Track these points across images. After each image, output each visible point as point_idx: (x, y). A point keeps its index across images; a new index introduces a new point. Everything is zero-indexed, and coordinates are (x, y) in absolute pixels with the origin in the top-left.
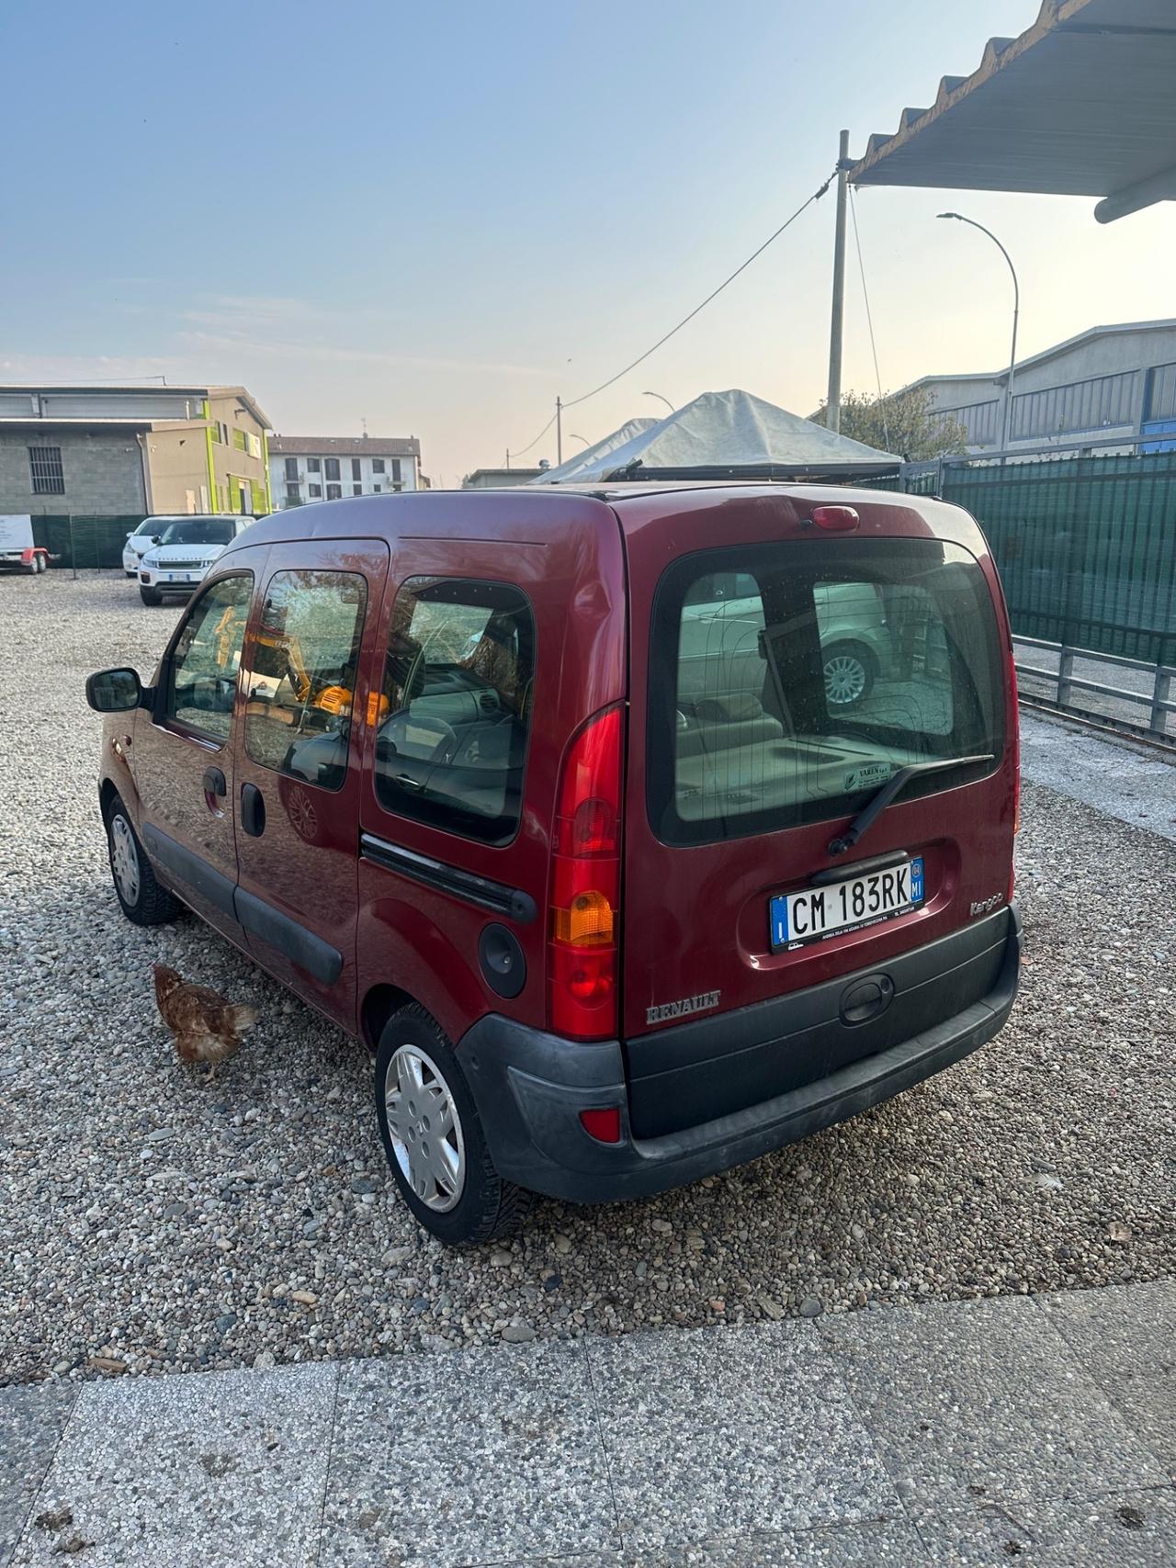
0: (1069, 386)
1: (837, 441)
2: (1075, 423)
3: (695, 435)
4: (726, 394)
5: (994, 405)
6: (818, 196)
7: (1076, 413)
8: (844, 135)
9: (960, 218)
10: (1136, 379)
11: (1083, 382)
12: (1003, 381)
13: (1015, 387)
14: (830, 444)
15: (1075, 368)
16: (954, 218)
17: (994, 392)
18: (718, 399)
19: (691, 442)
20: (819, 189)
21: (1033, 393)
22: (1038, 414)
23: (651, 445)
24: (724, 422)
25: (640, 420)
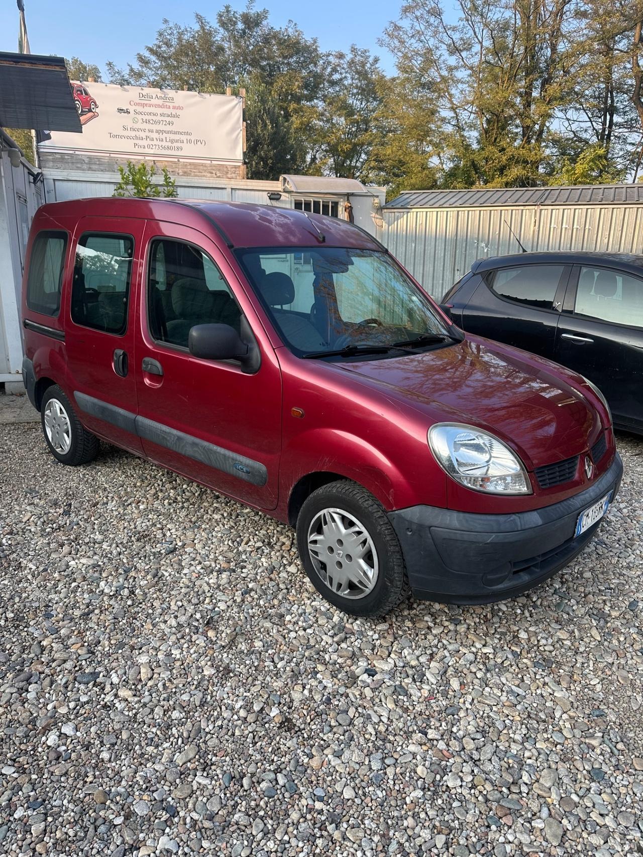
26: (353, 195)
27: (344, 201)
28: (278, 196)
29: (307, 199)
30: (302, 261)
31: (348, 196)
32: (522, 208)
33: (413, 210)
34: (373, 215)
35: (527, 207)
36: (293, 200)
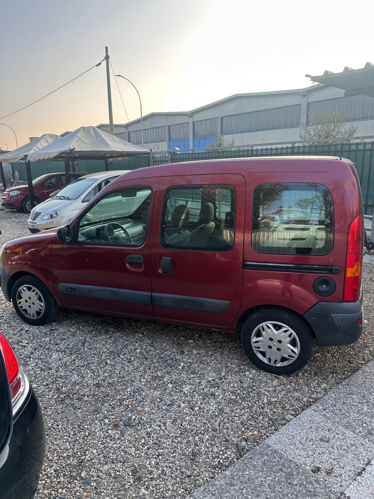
0: (146, 129)
1: (128, 144)
2: (150, 141)
3: (84, 140)
4: (89, 127)
5: (124, 134)
6: (97, 66)
7: (149, 137)
8: (107, 48)
9: (122, 77)
10: (165, 128)
11: (150, 129)
12: (126, 127)
13: (130, 129)
14: (126, 145)
15: (147, 124)
16: (120, 77)
17: (123, 130)
18: (87, 129)
19: (83, 142)
20: (97, 64)
21: (136, 131)
22: (138, 137)
23: (72, 143)
24: (92, 137)
25: (47, 134)
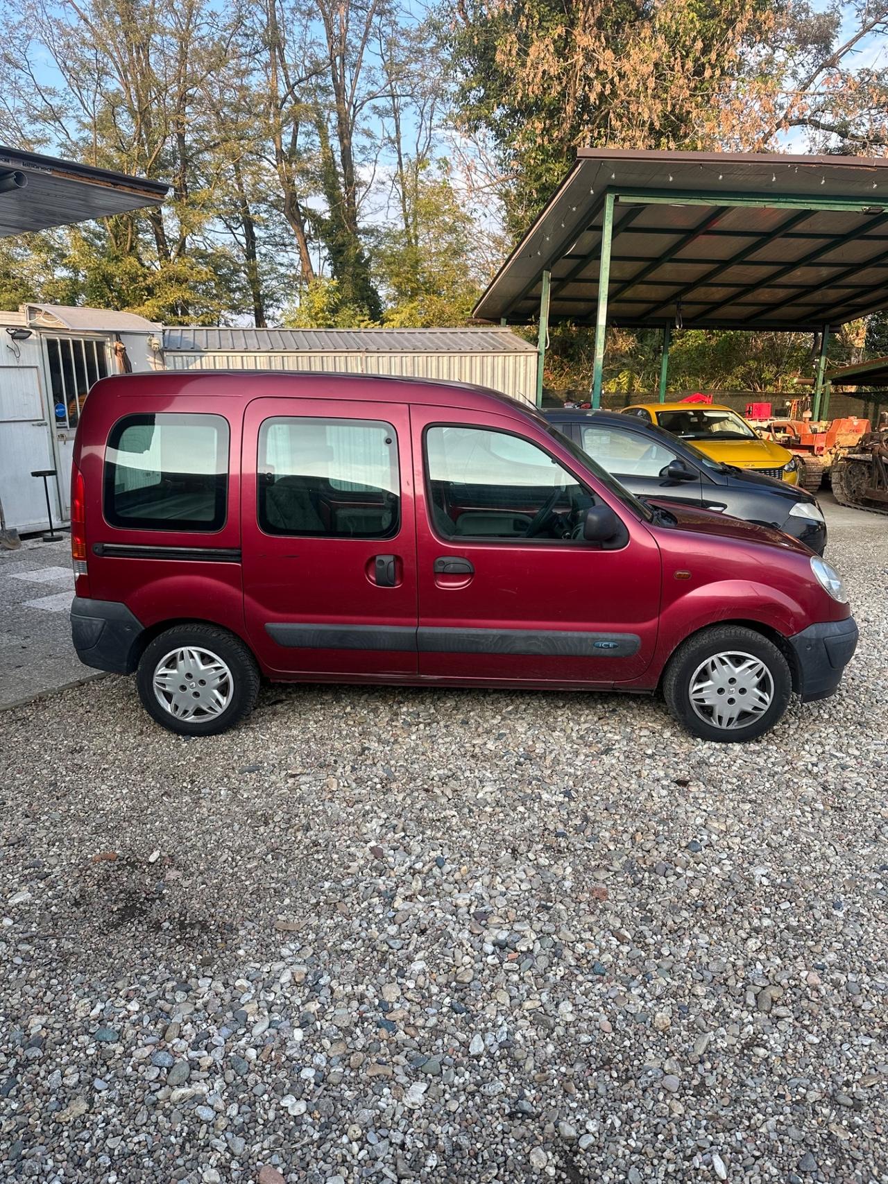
26: (123, 333)
27: (111, 341)
28: (26, 334)
29: (64, 338)
30: (67, 423)
31: (118, 335)
32: (346, 354)
33: (209, 354)
34: (151, 359)
35: (351, 354)
36: (44, 338)
